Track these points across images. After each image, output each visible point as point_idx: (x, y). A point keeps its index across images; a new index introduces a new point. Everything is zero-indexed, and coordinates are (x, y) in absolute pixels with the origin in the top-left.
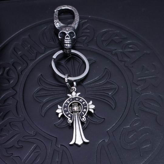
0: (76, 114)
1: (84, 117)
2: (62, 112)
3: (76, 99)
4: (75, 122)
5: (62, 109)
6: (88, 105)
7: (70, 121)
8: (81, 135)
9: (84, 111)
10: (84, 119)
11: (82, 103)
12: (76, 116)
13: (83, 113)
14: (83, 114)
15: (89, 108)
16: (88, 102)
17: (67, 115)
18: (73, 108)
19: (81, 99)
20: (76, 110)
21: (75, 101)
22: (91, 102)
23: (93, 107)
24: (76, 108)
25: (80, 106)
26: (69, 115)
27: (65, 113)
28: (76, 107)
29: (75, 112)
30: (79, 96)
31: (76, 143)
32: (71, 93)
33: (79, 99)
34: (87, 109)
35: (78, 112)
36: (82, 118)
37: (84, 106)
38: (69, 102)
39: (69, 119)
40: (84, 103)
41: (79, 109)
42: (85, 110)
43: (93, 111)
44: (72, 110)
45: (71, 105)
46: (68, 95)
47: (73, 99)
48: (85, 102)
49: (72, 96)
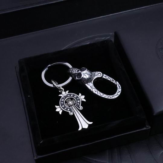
0: (73, 107)
1: (80, 106)
2: (61, 109)
3: (68, 96)
4: (75, 113)
5: (60, 107)
6: (80, 97)
7: (71, 113)
8: (84, 120)
10: (81, 108)
11: (74, 97)
12: (74, 108)
13: (78, 104)
14: (79, 104)
15: (81, 99)
16: (78, 95)
17: (67, 110)
18: (69, 103)
19: (72, 94)
20: (71, 104)
21: (68, 98)
22: (80, 94)
23: (83, 97)
24: (70, 103)
25: (73, 100)
26: (69, 109)
27: (64, 109)
28: (71, 101)
29: (71, 106)
30: (68, 93)
31: (83, 127)
32: (61, 93)
33: (70, 95)
34: (80, 100)
36: (79, 108)
37: (76, 99)
38: (63, 100)
39: (70, 112)
40: (75, 96)
41: (73, 102)
42: (78, 101)
43: (85, 100)
44: (68, 105)
45: (66, 102)
46: (60, 95)
47: (65, 97)
49: (63, 95)
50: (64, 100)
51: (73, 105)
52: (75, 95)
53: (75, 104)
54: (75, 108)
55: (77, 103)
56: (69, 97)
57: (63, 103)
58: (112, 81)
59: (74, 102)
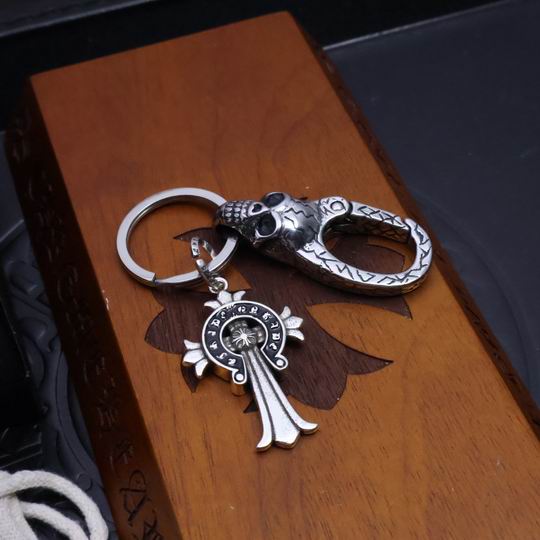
0: (250, 354)
1: (279, 355)
2: (206, 357)
3: (240, 309)
4: (257, 378)
5: (202, 348)
6: (283, 320)
7: (240, 377)
8: (287, 413)
9: (274, 338)
10: (281, 363)
11: (261, 318)
12: (254, 361)
13: (273, 344)
14: (275, 348)
15: (287, 330)
16: (280, 312)
17: (225, 362)
18: (237, 339)
19: (254, 306)
20: (247, 342)
21: (237, 317)
22: (287, 312)
23: (297, 322)
24: (244, 337)
25: (256, 329)
26: (232, 362)
27: (214, 356)
28: (246, 332)
29: (246, 349)
30: (243, 299)
32: (214, 297)
33: (248, 308)
34: (281, 331)
35: (256, 348)
36: (275, 360)
37: (268, 325)
38: (217, 323)
39: (235, 371)
40: (265, 316)
43: (300, 336)
44: (233, 344)
45: (227, 333)
47: (228, 313)
48: (270, 312)
49: (221, 305)
50: (221, 324)
51: (251, 347)
52: (267, 311)
53: (260, 345)
54: (257, 360)
55: (270, 340)
56: (242, 313)
57: (214, 333)
58: (389, 222)
59: (257, 338)
